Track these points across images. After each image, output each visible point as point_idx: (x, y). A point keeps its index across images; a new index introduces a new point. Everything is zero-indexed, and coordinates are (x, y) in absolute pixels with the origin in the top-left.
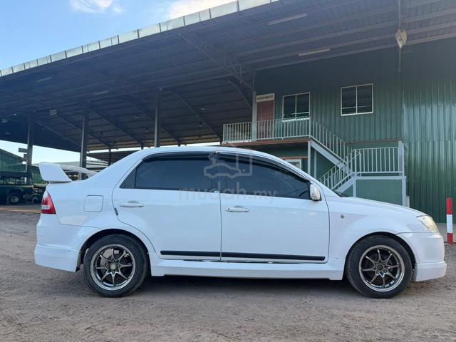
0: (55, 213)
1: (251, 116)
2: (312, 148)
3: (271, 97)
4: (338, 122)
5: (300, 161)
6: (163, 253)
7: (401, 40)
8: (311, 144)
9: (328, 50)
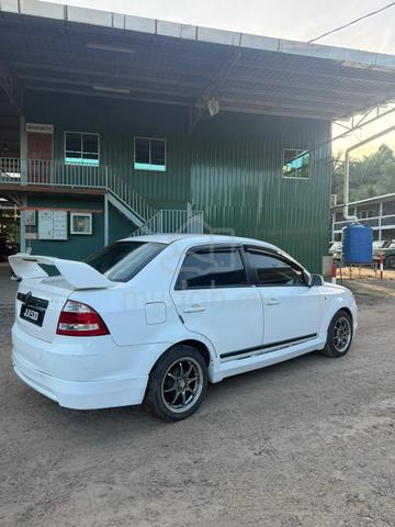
0: (109, 333)
1: (19, 151)
2: (109, 202)
3: (49, 129)
4: (131, 176)
5: (90, 216)
6: (222, 356)
7: (213, 107)
8: (108, 198)
9: (128, 91)
